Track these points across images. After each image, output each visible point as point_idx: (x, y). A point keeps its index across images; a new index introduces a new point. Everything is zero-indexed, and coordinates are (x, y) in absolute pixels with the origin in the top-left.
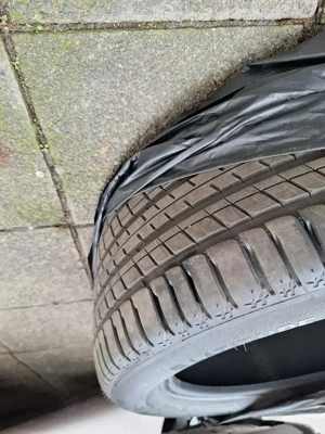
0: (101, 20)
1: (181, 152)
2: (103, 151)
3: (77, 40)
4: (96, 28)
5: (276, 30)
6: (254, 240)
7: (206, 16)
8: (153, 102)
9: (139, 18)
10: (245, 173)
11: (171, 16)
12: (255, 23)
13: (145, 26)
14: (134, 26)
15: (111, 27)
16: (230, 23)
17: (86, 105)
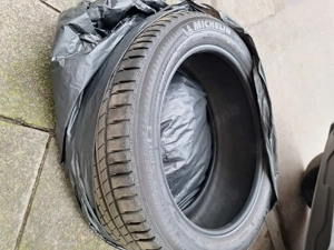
0: (19, 229)
1: (87, 205)
2: (83, 238)
3: (24, 242)
4: (22, 231)
5: (50, 149)
6: (118, 194)
7: (33, 181)
8: (65, 208)
9: (24, 211)
10: (97, 186)
11: (28, 197)
12: (44, 159)
13: (29, 208)
14: (27, 214)
15: (24, 225)
16: (40, 170)
17: (56, 242)
